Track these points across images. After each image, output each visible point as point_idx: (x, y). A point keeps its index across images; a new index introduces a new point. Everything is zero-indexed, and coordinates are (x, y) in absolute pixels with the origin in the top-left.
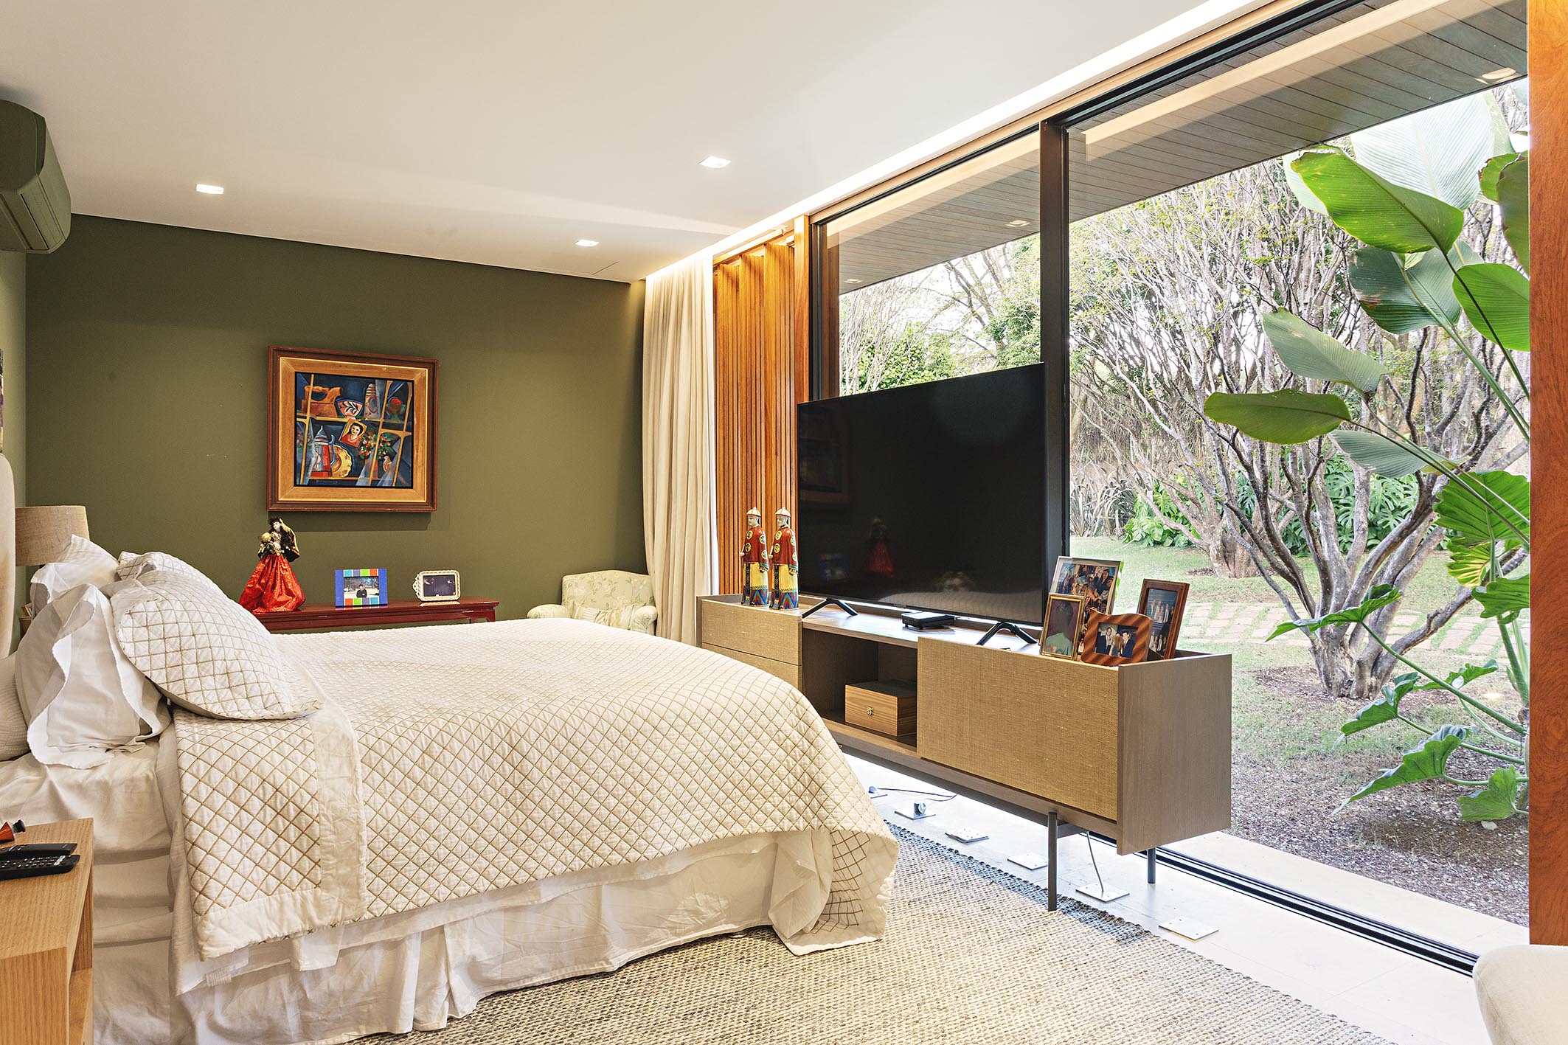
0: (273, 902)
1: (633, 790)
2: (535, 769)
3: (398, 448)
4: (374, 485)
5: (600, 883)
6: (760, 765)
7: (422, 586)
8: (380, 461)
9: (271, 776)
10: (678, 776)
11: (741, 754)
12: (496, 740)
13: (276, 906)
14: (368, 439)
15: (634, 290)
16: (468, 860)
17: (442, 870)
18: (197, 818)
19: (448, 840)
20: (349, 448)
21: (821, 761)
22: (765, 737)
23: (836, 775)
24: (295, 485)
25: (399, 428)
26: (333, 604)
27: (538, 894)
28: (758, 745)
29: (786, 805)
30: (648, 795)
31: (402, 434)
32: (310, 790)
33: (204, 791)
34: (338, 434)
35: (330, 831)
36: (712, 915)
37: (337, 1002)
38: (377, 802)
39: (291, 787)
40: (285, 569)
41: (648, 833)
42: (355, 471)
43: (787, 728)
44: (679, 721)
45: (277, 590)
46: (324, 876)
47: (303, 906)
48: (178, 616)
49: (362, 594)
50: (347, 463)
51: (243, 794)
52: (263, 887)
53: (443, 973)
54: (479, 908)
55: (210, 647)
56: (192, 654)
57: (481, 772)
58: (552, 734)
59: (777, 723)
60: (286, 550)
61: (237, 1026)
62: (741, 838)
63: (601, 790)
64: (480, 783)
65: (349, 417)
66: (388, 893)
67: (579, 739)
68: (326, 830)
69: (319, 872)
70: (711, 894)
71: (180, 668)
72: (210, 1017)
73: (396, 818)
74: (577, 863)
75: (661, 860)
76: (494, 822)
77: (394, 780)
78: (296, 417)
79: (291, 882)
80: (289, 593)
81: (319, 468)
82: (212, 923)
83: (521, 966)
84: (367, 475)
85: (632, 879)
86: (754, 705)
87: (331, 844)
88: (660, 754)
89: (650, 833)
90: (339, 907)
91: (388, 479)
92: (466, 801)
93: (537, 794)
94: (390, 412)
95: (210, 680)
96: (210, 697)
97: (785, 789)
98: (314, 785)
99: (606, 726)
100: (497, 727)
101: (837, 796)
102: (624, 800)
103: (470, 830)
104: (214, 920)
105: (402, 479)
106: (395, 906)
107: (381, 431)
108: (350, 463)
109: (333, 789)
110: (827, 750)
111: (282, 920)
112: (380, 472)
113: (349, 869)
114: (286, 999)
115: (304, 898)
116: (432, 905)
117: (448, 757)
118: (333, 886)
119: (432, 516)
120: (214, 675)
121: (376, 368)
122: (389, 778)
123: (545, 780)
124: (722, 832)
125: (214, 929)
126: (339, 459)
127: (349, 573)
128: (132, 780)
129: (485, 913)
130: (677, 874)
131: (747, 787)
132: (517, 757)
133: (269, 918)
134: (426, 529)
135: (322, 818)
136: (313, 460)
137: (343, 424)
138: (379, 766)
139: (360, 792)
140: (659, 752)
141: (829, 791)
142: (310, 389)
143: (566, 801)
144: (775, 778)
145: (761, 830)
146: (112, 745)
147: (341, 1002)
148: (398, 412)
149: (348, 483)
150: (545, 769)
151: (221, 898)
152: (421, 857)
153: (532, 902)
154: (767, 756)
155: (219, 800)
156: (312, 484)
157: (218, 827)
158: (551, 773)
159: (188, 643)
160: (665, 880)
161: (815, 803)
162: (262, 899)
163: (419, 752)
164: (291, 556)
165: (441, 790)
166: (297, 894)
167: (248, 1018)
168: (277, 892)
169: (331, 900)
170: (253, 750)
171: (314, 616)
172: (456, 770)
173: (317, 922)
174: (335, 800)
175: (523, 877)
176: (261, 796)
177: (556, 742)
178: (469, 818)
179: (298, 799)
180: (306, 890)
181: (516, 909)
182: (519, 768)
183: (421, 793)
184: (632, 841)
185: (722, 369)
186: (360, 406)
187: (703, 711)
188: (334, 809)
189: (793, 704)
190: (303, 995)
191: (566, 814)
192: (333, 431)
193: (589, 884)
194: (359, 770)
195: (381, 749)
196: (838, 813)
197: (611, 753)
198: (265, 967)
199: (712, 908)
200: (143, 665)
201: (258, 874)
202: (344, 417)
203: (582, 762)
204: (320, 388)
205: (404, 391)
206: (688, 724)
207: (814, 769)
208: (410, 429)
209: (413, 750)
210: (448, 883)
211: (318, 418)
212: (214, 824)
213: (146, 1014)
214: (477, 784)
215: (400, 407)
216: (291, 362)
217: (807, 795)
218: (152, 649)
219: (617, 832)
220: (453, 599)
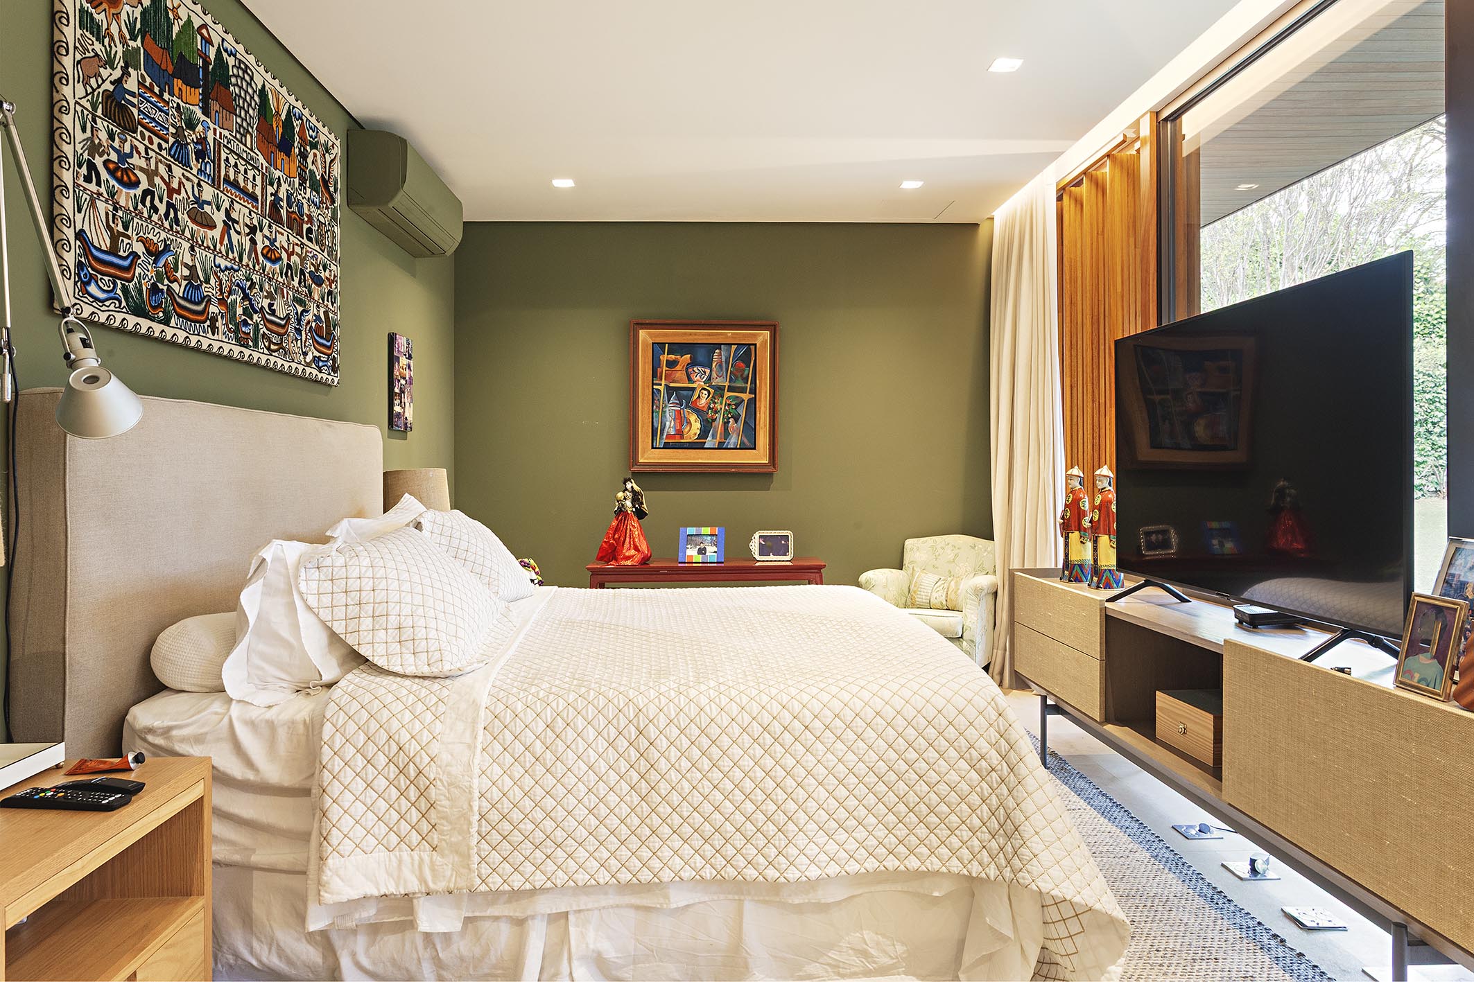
0: (393, 858)
1: (774, 797)
2: (662, 759)
3: (742, 411)
4: (721, 447)
5: (742, 898)
6: (943, 788)
7: (757, 545)
8: (726, 423)
9: (397, 734)
10: (831, 788)
11: (918, 771)
12: (623, 722)
13: (395, 863)
14: (715, 403)
15: (983, 231)
16: (588, 848)
17: (559, 853)
18: (329, 767)
19: (565, 823)
20: (699, 412)
21: (1020, 795)
22: (952, 753)
23: (1038, 816)
24: (653, 448)
25: (743, 390)
26: (676, 560)
27: (666, 897)
28: (941, 762)
29: (976, 843)
30: (791, 806)
31: (746, 397)
32: (430, 752)
33: (339, 740)
34: (689, 398)
35: (445, 796)
36: (885, 961)
37: (467, 968)
38: (494, 772)
39: (412, 747)
40: (634, 524)
41: (789, 850)
42: (704, 433)
43: (983, 745)
44: (838, 722)
45: (626, 545)
46: (440, 840)
47: (420, 867)
48: (363, 572)
49: (702, 551)
50: (696, 426)
51: (371, 748)
52: (385, 842)
53: (565, 962)
54: (604, 901)
55: (387, 602)
56: (369, 608)
57: (605, 754)
58: (683, 721)
59: (969, 737)
60: (636, 508)
61: (380, 970)
62: (919, 875)
63: (737, 791)
64: (602, 767)
65: (698, 383)
66: (504, 869)
67: (714, 731)
68: (442, 794)
69: (435, 836)
70: (884, 935)
71: (357, 620)
72: (353, 955)
73: (511, 792)
74: (708, 871)
75: (812, 885)
76: (617, 810)
77: (513, 753)
78: (653, 384)
79: (410, 841)
80: (636, 549)
81: (672, 432)
82: (329, 869)
83: (654, 971)
84: (714, 437)
85: (778, 900)
86: (939, 712)
87: (445, 809)
88: (810, 760)
89: (792, 851)
90: (452, 875)
91: (733, 440)
92: (586, 783)
93: (664, 787)
94: (735, 375)
95: (382, 634)
96: (379, 650)
97: (977, 823)
98: (435, 748)
99: (747, 719)
100: (626, 707)
101: (1035, 844)
102: (763, 807)
103: (591, 816)
104: (331, 867)
105: (746, 441)
106: (511, 884)
107: (727, 394)
108: (699, 426)
109: (452, 755)
110: (1029, 781)
111: (399, 877)
112: (726, 434)
113: (460, 838)
114: (420, 953)
115: (421, 859)
116: (548, 889)
117: (571, 734)
118: (446, 852)
119: (775, 475)
120: (386, 629)
121: (721, 334)
122: (509, 749)
123: (673, 773)
124: (892, 863)
125: (331, 876)
126: (689, 423)
127: (692, 530)
128: (293, 722)
129: (612, 907)
130: (839, 903)
131: (925, 813)
132: (643, 743)
133: (387, 872)
134: (769, 490)
135: (438, 782)
136: (668, 423)
137: (693, 389)
138: (500, 736)
139: (476, 761)
140: (809, 757)
141: (1026, 836)
142: (665, 358)
143: (695, 799)
144: (964, 806)
145: (944, 869)
146: (301, 687)
147: (471, 969)
148: (742, 375)
149: (698, 446)
150: (673, 760)
151: (341, 847)
152: (537, 836)
153: (661, 904)
154: (953, 777)
155: (350, 751)
156: (666, 446)
157: (345, 777)
158: (680, 766)
159: (367, 597)
160: (823, 908)
161: (1009, 848)
162: (382, 854)
163: (542, 726)
164: (640, 514)
165: (560, 768)
166: (415, 854)
167: (388, 964)
168: (397, 848)
169: (445, 867)
170: (388, 706)
171: (656, 571)
172: (577, 749)
173: (432, 886)
174: (451, 766)
175: (646, 876)
176: (387, 753)
177: (687, 731)
178: (590, 802)
179: (417, 760)
180: (424, 851)
181: (647, 909)
182: (645, 755)
183: (539, 769)
184: (770, 857)
185: (1068, 308)
186: (708, 371)
187: (870, 714)
188: (449, 774)
189: (994, 715)
190: (435, 953)
191: (695, 814)
192: (684, 396)
193: (730, 897)
194: (480, 738)
195: (505, 718)
196: (1035, 867)
197: (751, 751)
198: (396, 919)
199: (885, 952)
200: (325, 615)
201: (379, 829)
202: (694, 382)
203: (716, 757)
204: (673, 356)
205: (748, 353)
206: (848, 727)
207: (1011, 803)
208: (753, 391)
209: (537, 723)
210: (566, 868)
211: (672, 385)
212: (342, 774)
213: (304, 940)
214: (600, 767)
215: (744, 370)
216: (649, 334)
217: (1000, 835)
218: (335, 601)
219: (754, 842)
220: (785, 559)
